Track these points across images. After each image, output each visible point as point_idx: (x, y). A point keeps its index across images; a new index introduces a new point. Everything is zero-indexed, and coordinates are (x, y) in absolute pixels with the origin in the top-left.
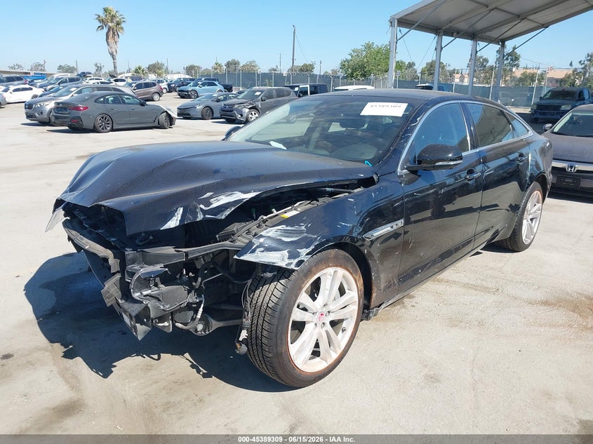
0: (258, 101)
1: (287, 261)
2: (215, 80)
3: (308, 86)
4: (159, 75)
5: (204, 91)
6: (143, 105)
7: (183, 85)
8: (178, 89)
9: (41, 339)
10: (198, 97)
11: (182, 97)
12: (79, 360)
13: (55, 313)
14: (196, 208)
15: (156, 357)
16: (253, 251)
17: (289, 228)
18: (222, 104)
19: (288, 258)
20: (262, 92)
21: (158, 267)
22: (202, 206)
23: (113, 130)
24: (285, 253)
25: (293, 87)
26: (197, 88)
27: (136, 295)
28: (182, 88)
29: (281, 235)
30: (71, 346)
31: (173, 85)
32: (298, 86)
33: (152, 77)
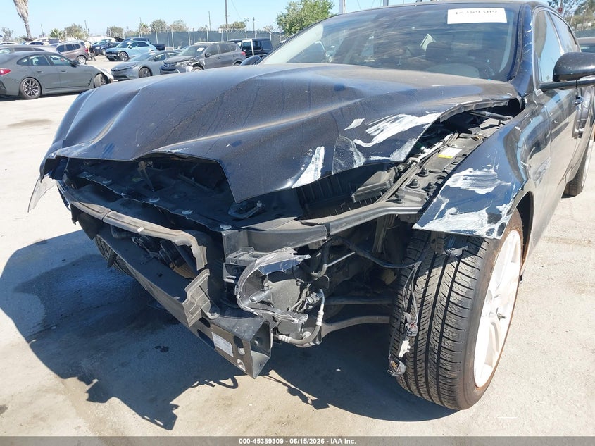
0: (202, 57)
1: (487, 227)
2: (145, 40)
3: (251, 41)
4: (80, 37)
5: (135, 53)
6: (74, 65)
7: (111, 47)
8: (104, 52)
9: (42, 374)
10: (128, 59)
11: (111, 60)
12: (115, 401)
13: (50, 328)
14: (348, 145)
15: (229, 382)
16: (442, 215)
17: (478, 173)
18: (162, 62)
19: (489, 222)
20: (205, 47)
21: (287, 254)
22: (359, 142)
23: (42, 96)
24: (483, 214)
25: (236, 42)
26: (127, 49)
27: (245, 305)
28: (110, 50)
29: (473, 185)
30: (95, 381)
31: (99, 48)
32: (241, 41)
33: (71, 40)
